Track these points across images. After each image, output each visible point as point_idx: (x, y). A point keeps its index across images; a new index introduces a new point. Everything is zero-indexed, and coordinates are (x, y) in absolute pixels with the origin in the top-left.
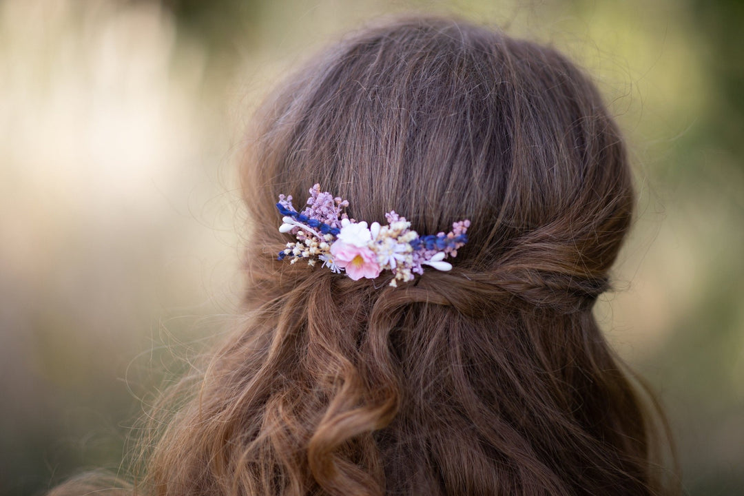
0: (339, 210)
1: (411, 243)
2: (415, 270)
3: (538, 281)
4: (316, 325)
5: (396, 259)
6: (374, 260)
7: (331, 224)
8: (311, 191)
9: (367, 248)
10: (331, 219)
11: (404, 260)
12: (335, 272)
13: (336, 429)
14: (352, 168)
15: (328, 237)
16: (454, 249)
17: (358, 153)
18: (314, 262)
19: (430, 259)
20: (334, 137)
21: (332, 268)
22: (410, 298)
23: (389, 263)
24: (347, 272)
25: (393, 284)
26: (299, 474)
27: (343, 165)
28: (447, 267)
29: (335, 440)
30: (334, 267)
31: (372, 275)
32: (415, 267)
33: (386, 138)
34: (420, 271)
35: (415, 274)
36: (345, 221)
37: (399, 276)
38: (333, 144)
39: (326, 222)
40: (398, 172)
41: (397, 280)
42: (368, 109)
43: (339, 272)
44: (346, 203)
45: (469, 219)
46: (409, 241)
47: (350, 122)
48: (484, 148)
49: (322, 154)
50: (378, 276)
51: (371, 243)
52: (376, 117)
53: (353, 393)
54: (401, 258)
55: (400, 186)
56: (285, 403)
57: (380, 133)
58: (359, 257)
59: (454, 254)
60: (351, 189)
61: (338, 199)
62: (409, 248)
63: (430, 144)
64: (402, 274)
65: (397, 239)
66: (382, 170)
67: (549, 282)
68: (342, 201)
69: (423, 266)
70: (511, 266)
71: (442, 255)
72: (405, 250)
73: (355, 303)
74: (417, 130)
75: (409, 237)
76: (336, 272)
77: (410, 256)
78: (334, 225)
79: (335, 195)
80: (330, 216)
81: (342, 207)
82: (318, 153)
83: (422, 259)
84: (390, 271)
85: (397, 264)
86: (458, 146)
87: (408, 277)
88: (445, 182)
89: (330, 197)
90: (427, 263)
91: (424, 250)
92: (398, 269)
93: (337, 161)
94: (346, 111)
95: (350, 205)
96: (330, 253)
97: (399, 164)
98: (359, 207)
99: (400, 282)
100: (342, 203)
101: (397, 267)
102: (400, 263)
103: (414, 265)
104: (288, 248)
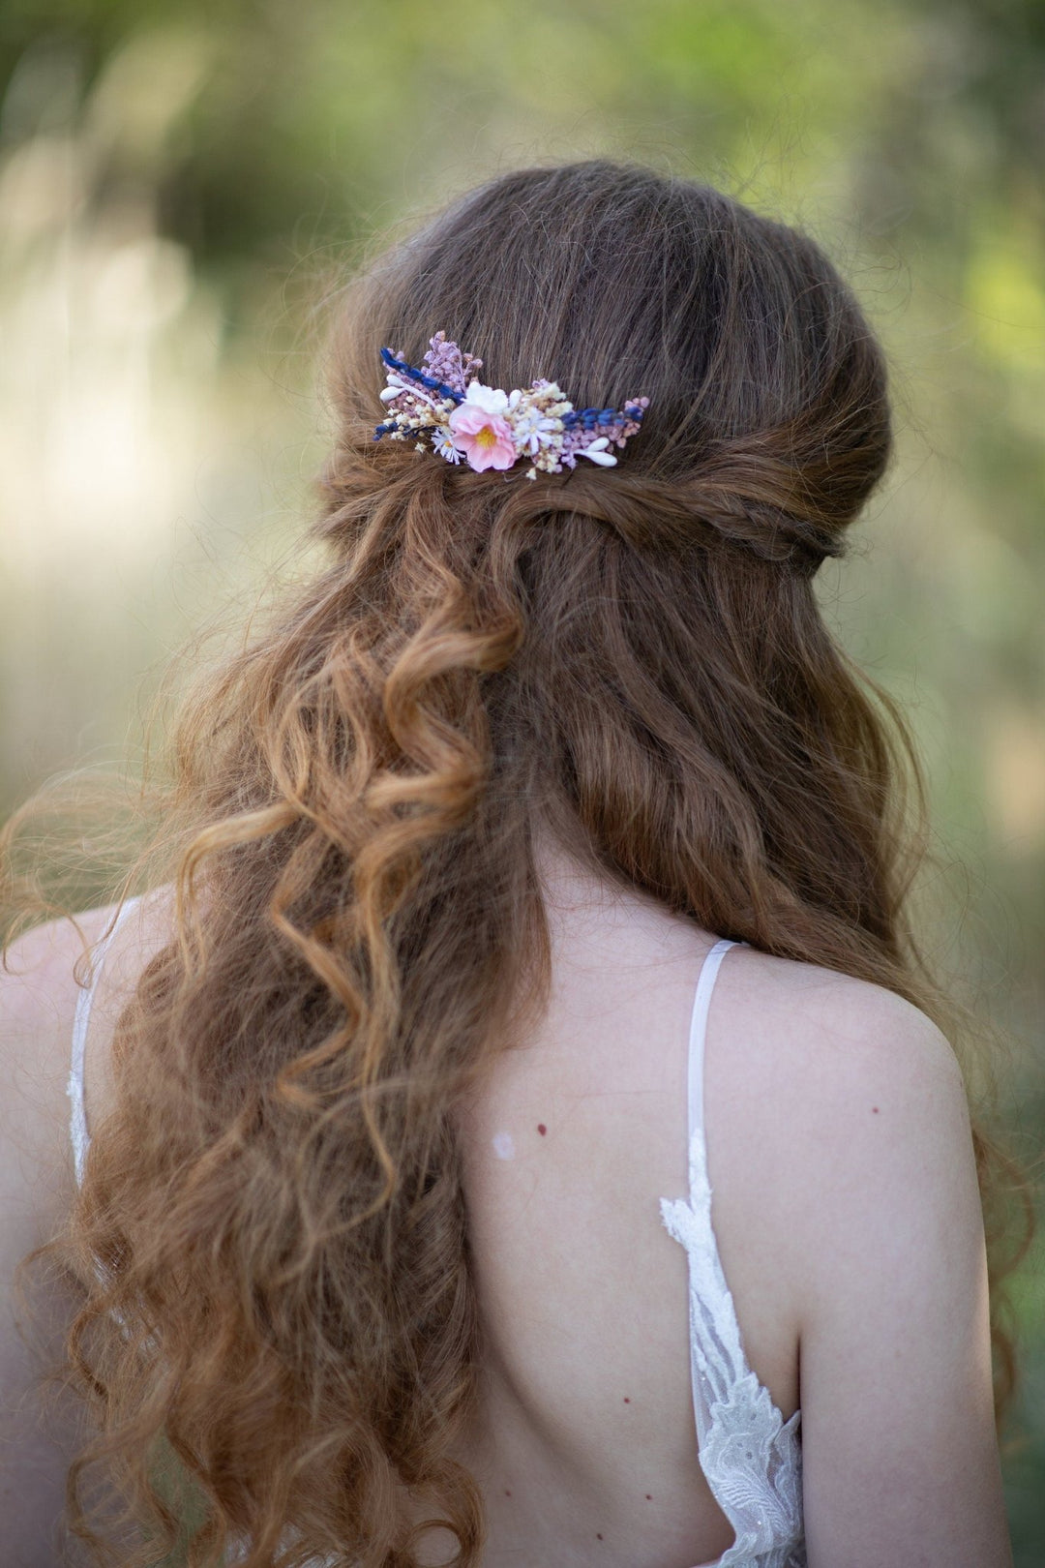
0: (467, 371)
1: (563, 418)
2: (564, 459)
3: (738, 508)
4: (416, 531)
5: (539, 440)
6: (508, 435)
7: (454, 387)
8: (431, 341)
9: (501, 417)
10: (455, 380)
11: (551, 443)
12: (451, 461)
13: (424, 657)
14: (493, 321)
15: (448, 403)
16: (622, 437)
17: (505, 301)
18: (424, 446)
19: (587, 447)
20: (473, 279)
21: (448, 457)
22: (553, 502)
23: (528, 446)
24: (468, 459)
25: (532, 474)
26: (367, 732)
27: (482, 317)
28: (609, 460)
29: (422, 671)
30: (450, 454)
31: (503, 463)
32: (565, 455)
33: (546, 283)
34: (573, 463)
35: (565, 465)
36: (475, 384)
37: (540, 465)
38: (472, 287)
39: (448, 384)
40: (557, 328)
41: (538, 470)
42: (527, 246)
43: (457, 463)
44: (479, 362)
45: (648, 395)
46: (560, 415)
47: (499, 261)
48: (681, 309)
49: (454, 299)
50: (511, 465)
51: (508, 411)
52: (537, 254)
53: (455, 616)
54: (547, 439)
55: (559, 346)
56: (359, 636)
57: (539, 275)
58: (487, 430)
59: (622, 444)
60: (489, 349)
61: (469, 356)
62: (559, 425)
63: (607, 292)
64: (546, 461)
65: (544, 411)
66: (535, 325)
67: (753, 514)
68: (473, 359)
69: (577, 456)
70: (702, 484)
71: (603, 442)
72: (553, 427)
73: (474, 509)
74: (592, 274)
75: (562, 409)
76: (454, 461)
77: (560, 437)
78: (458, 389)
79: (465, 350)
80: (455, 378)
81: (473, 367)
82: (449, 298)
83: (576, 444)
84: (529, 459)
85: (540, 448)
86: (645, 302)
87: (553, 467)
88: (622, 344)
89: (457, 351)
90: (582, 452)
91: (580, 433)
92: (541, 454)
93: (474, 312)
94: (496, 246)
95: (485, 365)
96: (448, 425)
97: (560, 316)
98: (496, 374)
99: (541, 473)
100: (474, 362)
101: (540, 450)
102: (545, 446)
103: (564, 451)
104: (389, 417)
